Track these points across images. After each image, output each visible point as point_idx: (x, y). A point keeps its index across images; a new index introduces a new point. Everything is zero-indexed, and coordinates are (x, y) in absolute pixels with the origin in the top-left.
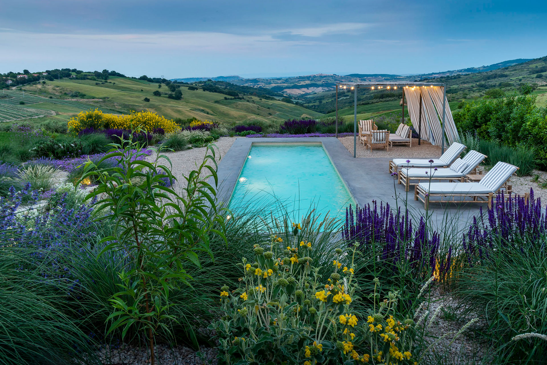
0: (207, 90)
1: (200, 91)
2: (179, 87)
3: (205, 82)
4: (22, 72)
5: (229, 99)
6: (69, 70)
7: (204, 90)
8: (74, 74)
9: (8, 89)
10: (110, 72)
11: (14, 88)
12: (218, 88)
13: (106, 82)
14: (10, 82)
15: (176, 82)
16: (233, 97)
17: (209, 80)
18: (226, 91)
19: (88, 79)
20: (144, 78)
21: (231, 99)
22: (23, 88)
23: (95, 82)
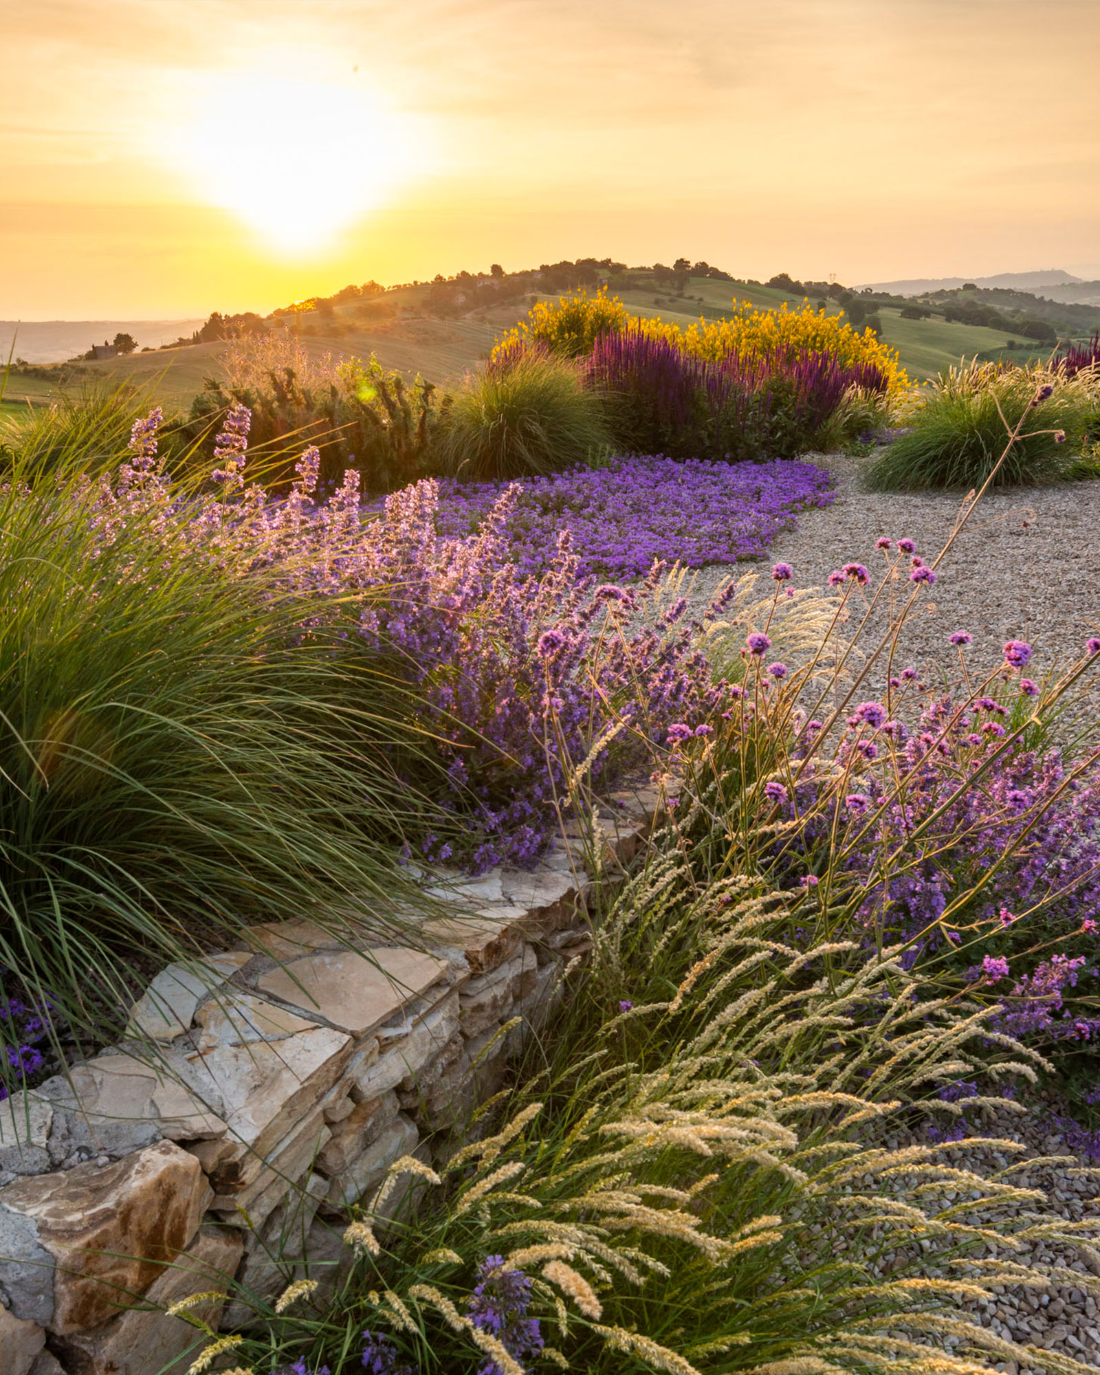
0: (959, 319)
1: (936, 322)
2: (876, 307)
3: (954, 293)
4: (488, 272)
5: (1021, 347)
6: (591, 262)
7: (948, 320)
8: (604, 274)
9: (457, 319)
10: (693, 264)
11: (468, 316)
12: (991, 312)
13: (681, 296)
14: (461, 299)
15: (867, 292)
16: (1036, 342)
17: (969, 287)
18: (1017, 320)
19: (637, 287)
20: (782, 283)
21: (1029, 348)
22: (489, 316)
23: (653, 297)
